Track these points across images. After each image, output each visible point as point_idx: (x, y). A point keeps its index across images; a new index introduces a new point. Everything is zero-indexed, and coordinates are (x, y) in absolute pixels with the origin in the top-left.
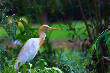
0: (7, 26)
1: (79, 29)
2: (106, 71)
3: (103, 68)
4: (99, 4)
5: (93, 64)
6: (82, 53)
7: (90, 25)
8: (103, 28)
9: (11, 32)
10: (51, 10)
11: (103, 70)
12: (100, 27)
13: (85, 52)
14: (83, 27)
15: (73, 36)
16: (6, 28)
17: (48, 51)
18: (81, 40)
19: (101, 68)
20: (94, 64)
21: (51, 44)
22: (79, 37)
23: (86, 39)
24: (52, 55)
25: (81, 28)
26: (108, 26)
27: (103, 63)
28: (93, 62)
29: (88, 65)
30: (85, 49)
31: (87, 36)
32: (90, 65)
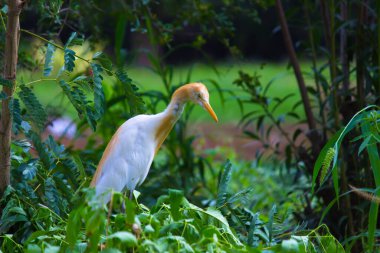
0: (75, 85)
1: (279, 101)
2: (356, 230)
3: (346, 221)
4: (342, 28)
5: (316, 207)
6: (285, 171)
7: (311, 90)
8: (353, 99)
9: (85, 103)
10: (194, 39)
11: (346, 228)
12: (342, 98)
13: (293, 171)
14: (292, 95)
15: (261, 119)
16: (73, 93)
17: (181, 162)
18: (285, 134)
19: (342, 219)
20: (319, 209)
21: (191, 140)
22: (278, 123)
23: (298, 132)
24: (193, 175)
25: (286, 98)
26: (367, 94)
27: (349, 205)
28: (318, 202)
29: (302, 210)
30: (293, 161)
31: (303, 122)
32: (308, 210)
